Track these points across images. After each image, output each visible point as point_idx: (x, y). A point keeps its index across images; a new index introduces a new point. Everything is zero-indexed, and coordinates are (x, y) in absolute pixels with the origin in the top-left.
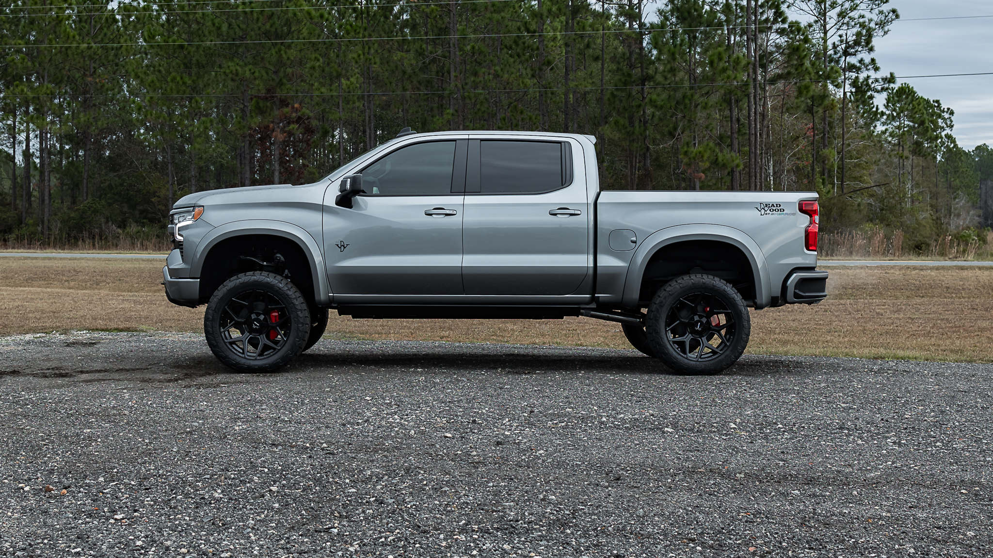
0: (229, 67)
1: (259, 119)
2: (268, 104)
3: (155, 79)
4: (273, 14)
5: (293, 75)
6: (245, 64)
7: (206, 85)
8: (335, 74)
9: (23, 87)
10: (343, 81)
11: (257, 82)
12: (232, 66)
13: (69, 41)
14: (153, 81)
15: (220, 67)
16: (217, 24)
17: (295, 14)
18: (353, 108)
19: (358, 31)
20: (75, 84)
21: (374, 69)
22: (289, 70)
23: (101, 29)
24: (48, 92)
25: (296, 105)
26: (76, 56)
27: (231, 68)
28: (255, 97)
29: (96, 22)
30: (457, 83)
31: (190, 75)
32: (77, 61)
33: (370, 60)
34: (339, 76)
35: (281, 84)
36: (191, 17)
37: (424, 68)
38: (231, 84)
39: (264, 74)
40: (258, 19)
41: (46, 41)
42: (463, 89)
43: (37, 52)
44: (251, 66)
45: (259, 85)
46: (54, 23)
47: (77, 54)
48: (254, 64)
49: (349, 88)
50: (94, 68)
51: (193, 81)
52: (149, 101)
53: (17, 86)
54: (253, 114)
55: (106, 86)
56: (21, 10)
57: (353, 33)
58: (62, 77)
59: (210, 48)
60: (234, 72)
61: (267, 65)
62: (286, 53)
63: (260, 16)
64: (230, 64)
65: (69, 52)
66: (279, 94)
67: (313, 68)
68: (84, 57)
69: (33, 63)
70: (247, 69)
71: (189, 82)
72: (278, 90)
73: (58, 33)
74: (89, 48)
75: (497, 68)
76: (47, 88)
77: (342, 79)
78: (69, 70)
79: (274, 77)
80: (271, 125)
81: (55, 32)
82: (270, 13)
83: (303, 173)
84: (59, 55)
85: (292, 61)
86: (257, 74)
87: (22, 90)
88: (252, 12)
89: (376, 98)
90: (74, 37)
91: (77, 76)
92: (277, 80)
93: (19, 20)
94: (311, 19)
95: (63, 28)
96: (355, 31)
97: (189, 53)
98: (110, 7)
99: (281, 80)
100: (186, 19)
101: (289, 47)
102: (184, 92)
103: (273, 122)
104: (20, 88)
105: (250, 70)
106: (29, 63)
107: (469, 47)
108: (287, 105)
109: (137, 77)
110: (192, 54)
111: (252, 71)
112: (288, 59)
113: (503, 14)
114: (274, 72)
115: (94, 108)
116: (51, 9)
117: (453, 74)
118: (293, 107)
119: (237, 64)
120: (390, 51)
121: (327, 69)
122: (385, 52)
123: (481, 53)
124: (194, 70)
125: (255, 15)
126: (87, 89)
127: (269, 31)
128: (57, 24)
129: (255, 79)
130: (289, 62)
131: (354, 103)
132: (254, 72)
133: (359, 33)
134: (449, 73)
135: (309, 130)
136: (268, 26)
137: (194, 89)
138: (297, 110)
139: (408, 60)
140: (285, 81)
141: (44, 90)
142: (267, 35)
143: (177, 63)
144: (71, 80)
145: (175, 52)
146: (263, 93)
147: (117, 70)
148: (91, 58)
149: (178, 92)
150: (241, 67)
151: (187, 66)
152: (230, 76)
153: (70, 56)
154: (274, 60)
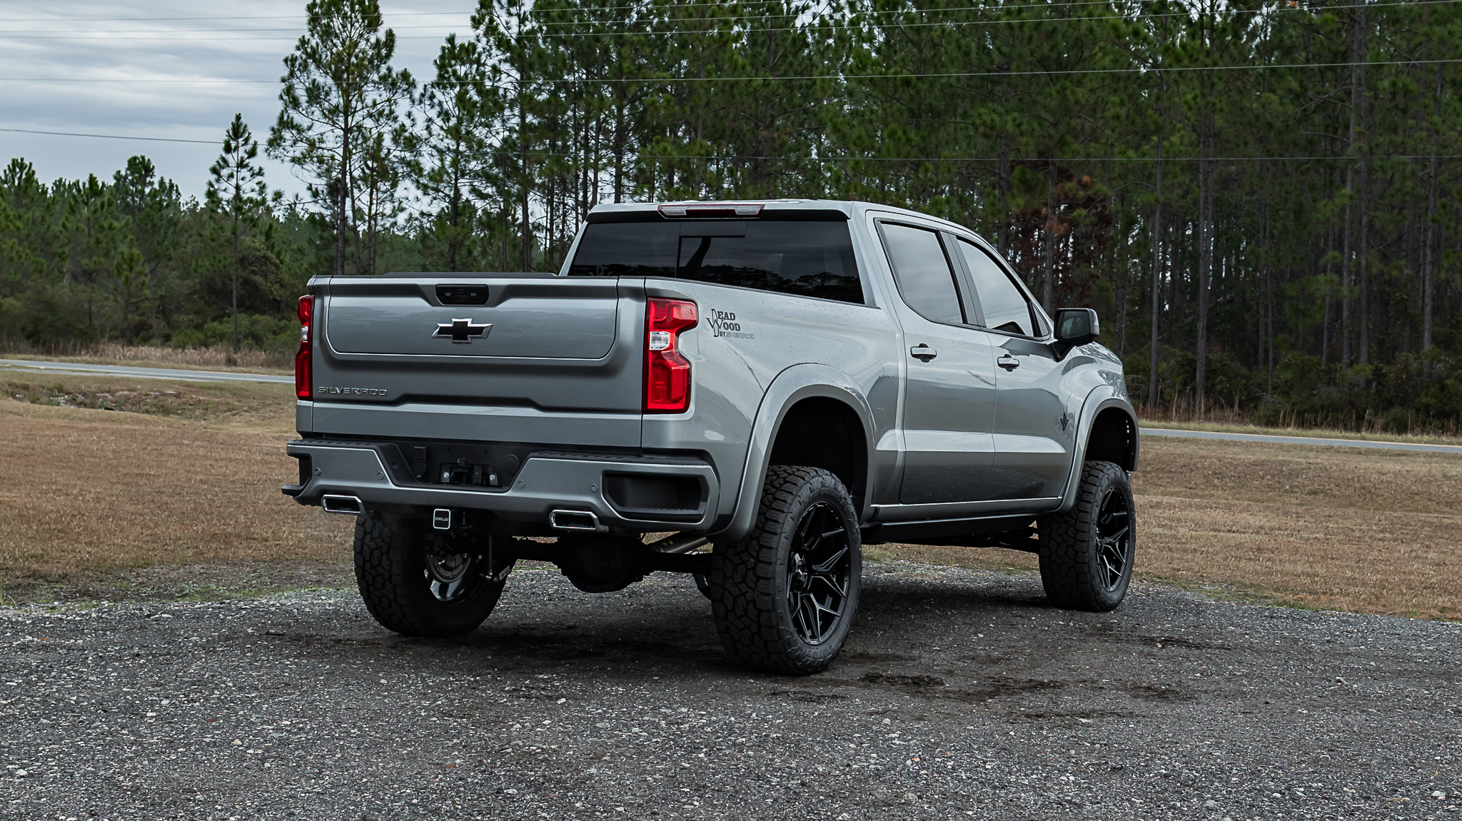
0: (980, 115)
1: (1021, 201)
2: (1040, 175)
3: (863, 132)
4: (1055, 30)
5: (1081, 130)
6: (1006, 111)
7: (943, 145)
8: (1152, 127)
9: (666, 144)
11: (1025, 140)
12: (985, 114)
13: (736, 74)
14: (860, 137)
15: (965, 115)
16: (964, 48)
17: (1091, 30)
18: (1173, 185)
19: (1195, 57)
20: (742, 141)
22: (1075, 122)
23: (784, 56)
24: (703, 152)
25: (1086, 178)
26: (745, 98)
27: (984, 117)
28: (1019, 163)
29: (777, 45)
30: (1362, 144)
31: (918, 127)
32: (746, 105)
33: (1214, 104)
34: (1160, 130)
35: (1062, 143)
36: (924, 35)
37: (1305, 117)
38: (981, 143)
39: (1037, 127)
40: (1031, 38)
41: (704, 74)
42: (1372, 154)
43: (689, 92)
44: (1016, 114)
45: (1027, 144)
46: (715, 46)
47: (747, 95)
48: (1020, 111)
50: (772, 116)
51: (923, 138)
52: (852, 168)
53: (657, 142)
54: (1015, 191)
55: (789, 145)
56: (669, 28)
57: (1186, 62)
58: (723, 130)
59: (950, 86)
60: (989, 123)
61: (1042, 113)
62: (1073, 92)
63: (1034, 33)
64: (982, 110)
65: (736, 91)
66: (1060, 159)
68: (756, 100)
69: (682, 108)
70: (1009, 118)
71: (916, 139)
72: (1057, 153)
73: (720, 63)
74: (766, 84)
75: (1436, 119)
76: (701, 146)
78: (734, 120)
79: (1052, 131)
80: (1044, 210)
81: (716, 61)
82: (1050, 28)
83: (1089, 288)
84: (720, 95)
85: (1082, 106)
86: (1025, 127)
87: (665, 149)
88: (1022, 25)
89: (1219, 168)
90: (744, 68)
91: (745, 128)
92: (1057, 137)
93: (665, 43)
94: (1119, 37)
95: (728, 54)
96: (1191, 56)
97: (918, 92)
98: (798, 23)
99: (1062, 137)
100: (916, 39)
101: (1079, 83)
102: (908, 155)
103: (1046, 205)
104: (662, 145)
105: (1014, 120)
106: (677, 108)
107: (1386, 84)
108: (1069, 178)
109: (833, 132)
110: (922, 94)
111: (1018, 122)
112: (1076, 102)
113: (1449, 26)
114: (1052, 124)
115: (768, 178)
116: (712, 26)
117: (1353, 129)
118: (1080, 182)
119: (994, 111)
120: (1241, 92)
121: (1138, 121)
122: (1233, 94)
123: (1407, 92)
124: (926, 119)
125: (1026, 30)
126: (760, 148)
127: (1048, 58)
128: (720, 47)
129: (1022, 134)
130: (1076, 108)
132: (1020, 124)
133: (1197, 60)
134: (1347, 127)
135: (1105, 220)
136: (1046, 48)
137: (923, 151)
138: (1085, 186)
139: (1276, 104)
140: (1068, 138)
141: (696, 149)
142: (1043, 62)
143: (899, 109)
144: (736, 136)
145: (896, 91)
146: (1033, 157)
147: (806, 120)
148: (767, 100)
149: (898, 156)
150: (1000, 115)
151: (914, 115)
152: (982, 129)
153: (737, 97)
154: (1053, 103)
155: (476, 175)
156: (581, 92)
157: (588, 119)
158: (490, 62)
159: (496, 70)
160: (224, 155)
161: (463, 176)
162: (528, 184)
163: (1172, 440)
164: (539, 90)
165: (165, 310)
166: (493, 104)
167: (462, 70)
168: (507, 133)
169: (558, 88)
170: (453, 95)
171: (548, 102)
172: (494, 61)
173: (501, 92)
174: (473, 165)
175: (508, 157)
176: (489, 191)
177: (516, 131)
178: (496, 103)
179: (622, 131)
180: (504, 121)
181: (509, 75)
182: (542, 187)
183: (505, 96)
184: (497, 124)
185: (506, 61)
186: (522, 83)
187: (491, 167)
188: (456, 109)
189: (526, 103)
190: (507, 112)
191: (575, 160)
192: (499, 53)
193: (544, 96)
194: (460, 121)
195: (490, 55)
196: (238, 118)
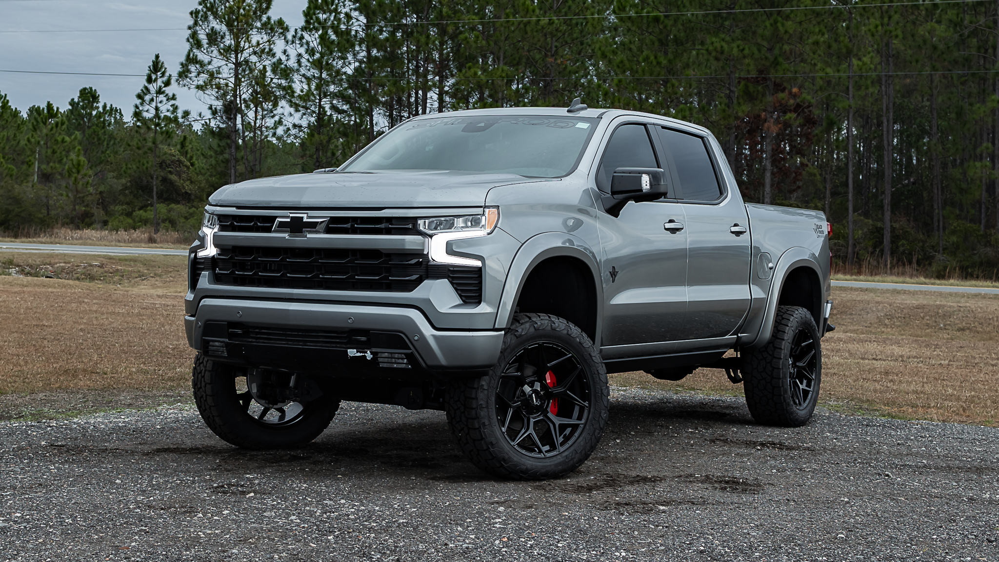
0: (712, 43)
1: (746, 108)
2: (760, 88)
3: (625, 59)
5: (791, 53)
6: (733, 40)
7: (687, 66)
8: (844, 50)
9: (476, 70)
10: (855, 62)
11: (747, 61)
12: (715, 42)
13: (528, 16)
14: (622, 62)
15: (702, 43)
18: (866, 95)
20: (535, 66)
21: (894, 46)
22: (786, 47)
24: (504, 75)
25: (795, 90)
26: (535, 34)
27: (715, 44)
28: (744, 79)
31: (666, 53)
32: (536, 39)
33: (891, 32)
34: (849, 52)
35: (776, 63)
37: (962, 42)
38: (714, 64)
39: (756, 52)
41: (503, 16)
43: (494, 30)
44: (739, 42)
45: (749, 65)
47: (537, 31)
48: (744, 39)
49: (861, 69)
50: (556, 47)
51: (670, 61)
52: (617, 85)
53: (470, 68)
54: (741, 101)
55: (569, 68)
58: (519, 58)
59: (690, 21)
60: (719, 49)
61: (759, 40)
62: (783, 25)
64: (714, 39)
65: (528, 29)
66: (774, 75)
67: (816, 43)
68: (545, 35)
69: (488, 42)
70: (734, 45)
71: (664, 62)
72: (772, 71)
74: (551, 22)
76: (503, 71)
77: (853, 60)
78: (529, 51)
79: (768, 55)
80: (763, 115)
83: (800, 174)
84: (517, 32)
85: (791, 35)
86: (746, 52)
87: (476, 74)
89: (897, 81)
90: (534, 11)
91: (538, 56)
92: (771, 58)
97: (665, 27)
99: (776, 59)
101: (788, 17)
102: (659, 75)
103: (765, 111)
104: (472, 70)
105: (738, 47)
106: (484, 42)
108: (783, 90)
109: (604, 56)
110: (669, 28)
111: (741, 48)
112: (786, 32)
114: (768, 49)
115: (556, 94)
118: (790, 93)
119: (723, 40)
120: (914, 23)
121: (835, 46)
122: (909, 25)
124: (671, 48)
126: (548, 72)
129: (744, 57)
130: (786, 37)
131: (867, 88)
132: (743, 50)
134: (995, 48)
135: (810, 121)
137: (670, 71)
138: (795, 96)
139: (941, 33)
140: (780, 60)
141: (499, 73)
143: (651, 40)
144: (530, 63)
145: (648, 26)
146: (754, 74)
147: (582, 49)
148: (553, 35)
149: (651, 75)
150: (728, 43)
151: (663, 43)
152: (714, 54)
153: (529, 33)
154: (767, 33)
155: (334, 95)
156: (412, 33)
157: (418, 51)
158: (344, 11)
159: (348, 16)
160: (146, 85)
161: (325, 96)
162: (374, 102)
163: (856, 290)
164: (381, 31)
165: (104, 202)
166: (346, 42)
167: (322, 16)
168: (357, 64)
169: (396, 29)
170: (317, 36)
171: (387, 39)
172: (347, 10)
173: (353, 33)
174: (332, 88)
175: (358, 82)
176: (345, 107)
177: (364, 62)
178: (348, 41)
179: (444, 60)
180: (354, 55)
181: (358, 20)
182: (384, 104)
183: (356, 36)
184: (350, 57)
185: (355, 9)
186: (368, 27)
187: (346, 89)
188: (320, 47)
189: (371, 41)
190: (357, 48)
191: (409, 82)
192: (350, 3)
193: (385, 34)
194: (322, 55)
195: (344, 6)
196: (157, 57)
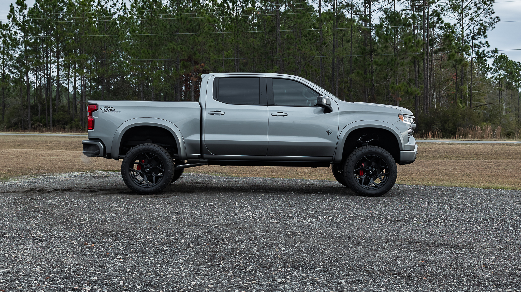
1: (184, 71)
2: (189, 63)
3: (135, 51)
4: (191, 20)
5: (201, 50)
6: (178, 44)
7: (159, 55)
8: (221, 49)
10: (225, 53)
11: (184, 53)
12: (171, 45)
13: (95, 34)
14: (134, 53)
15: (166, 45)
16: (164, 25)
17: (202, 20)
18: (229, 65)
19: (232, 28)
20: (97, 54)
21: (239, 47)
22: (199, 47)
23: (110, 28)
24: (85, 58)
25: (202, 64)
26: (98, 41)
27: (171, 46)
28: (183, 60)
29: (107, 24)
30: (280, 53)
31: (152, 49)
32: (98, 43)
33: (238, 42)
34: (223, 50)
35: (195, 54)
36: (152, 22)
37: (264, 46)
38: (171, 54)
39: (187, 49)
40: (184, 23)
41: (84, 34)
42: (283, 56)
43: (80, 39)
45: (184, 54)
46: (87, 25)
47: (98, 40)
48: (182, 44)
49: (227, 56)
50: (106, 46)
51: (153, 53)
52: (132, 62)
53: (70, 55)
54: (182, 68)
55: (112, 55)
56: (72, 19)
57: (230, 29)
58: (91, 51)
59: (161, 37)
60: (173, 48)
61: (188, 45)
62: (197, 39)
63: (185, 21)
64: (171, 44)
65: (95, 39)
66: (194, 59)
67: (210, 46)
68: (102, 41)
69: (78, 44)
70: (179, 46)
71: (151, 53)
72: (194, 57)
73: (89, 30)
74: (104, 37)
75: (299, 46)
76: (84, 56)
77: (224, 52)
78: (95, 48)
79: (192, 50)
80: (190, 74)
81: (88, 29)
82: (190, 20)
84: (90, 40)
85: (200, 43)
86: (183, 49)
87: (73, 57)
88: (181, 19)
89: (241, 60)
90: (97, 32)
91: (98, 50)
92: (193, 52)
93: (71, 24)
94: (210, 22)
95: (92, 27)
96: (231, 28)
97: (151, 39)
98: (114, 17)
99: (195, 52)
100: (150, 23)
101: (199, 36)
102: (149, 58)
103: (191, 72)
104: (72, 56)
105: (180, 47)
106: (76, 44)
107: (286, 36)
108: (198, 64)
109: (126, 51)
110: (153, 39)
111: (181, 48)
112: (199, 42)
113: (302, 20)
114: (192, 48)
115: (106, 65)
116: (86, 19)
117: (278, 49)
118: (201, 65)
119: (174, 44)
120: (247, 38)
121: (217, 47)
122: (245, 39)
123: (291, 39)
124: (154, 47)
125: (183, 20)
126: (103, 56)
127: (190, 28)
128: (89, 25)
129: (183, 51)
130: (199, 43)
131: (230, 63)
132: (182, 48)
133: (233, 29)
134: (276, 49)
136: (189, 26)
137: (154, 57)
138: (202, 67)
139: (256, 42)
140: (197, 52)
142: (188, 30)
143: (146, 44)
144: (95, 53)
145: (144, 39)
146: (186, 58)
147: (117, 47)
148: (105, 42)
149: (146, 58)
150: (176, 45)
151: (150, 45)
152: (171, 50)
153: (95, 41)
154: (192, 42)
155: (11, 66)
156: (44, 40)
157: (47, 48)
158: (13, 30)
159: (16, 33)
161: (6, 66)
162: (28, 69)
164: (31, 39)
166: (15, 43)
167: (4, 32)
168: (20, 53)
169: (37, 38)
170: (1, 40)
171: (33, 43)
172: (15, 30)
173: (18, 39)
174: (10, 63)
175: (21, 60)
176: (15, 71)
177: (23, 52)
178: (16, 43)
179: (58, 52)
180: (19, 49)
181: (20, 34)
182: (33, 70)
183: (19, 41)
184: (17, 50)
185: (19, 30)
186: (25, 37)
187: (15, 63)
188: (3, 45)
189: (27, 43)
190: (20, 46)
191: (43, 60)
192: (17, 27)
193: (32, 41)
194: (4, 49)
195: (14, 28)
